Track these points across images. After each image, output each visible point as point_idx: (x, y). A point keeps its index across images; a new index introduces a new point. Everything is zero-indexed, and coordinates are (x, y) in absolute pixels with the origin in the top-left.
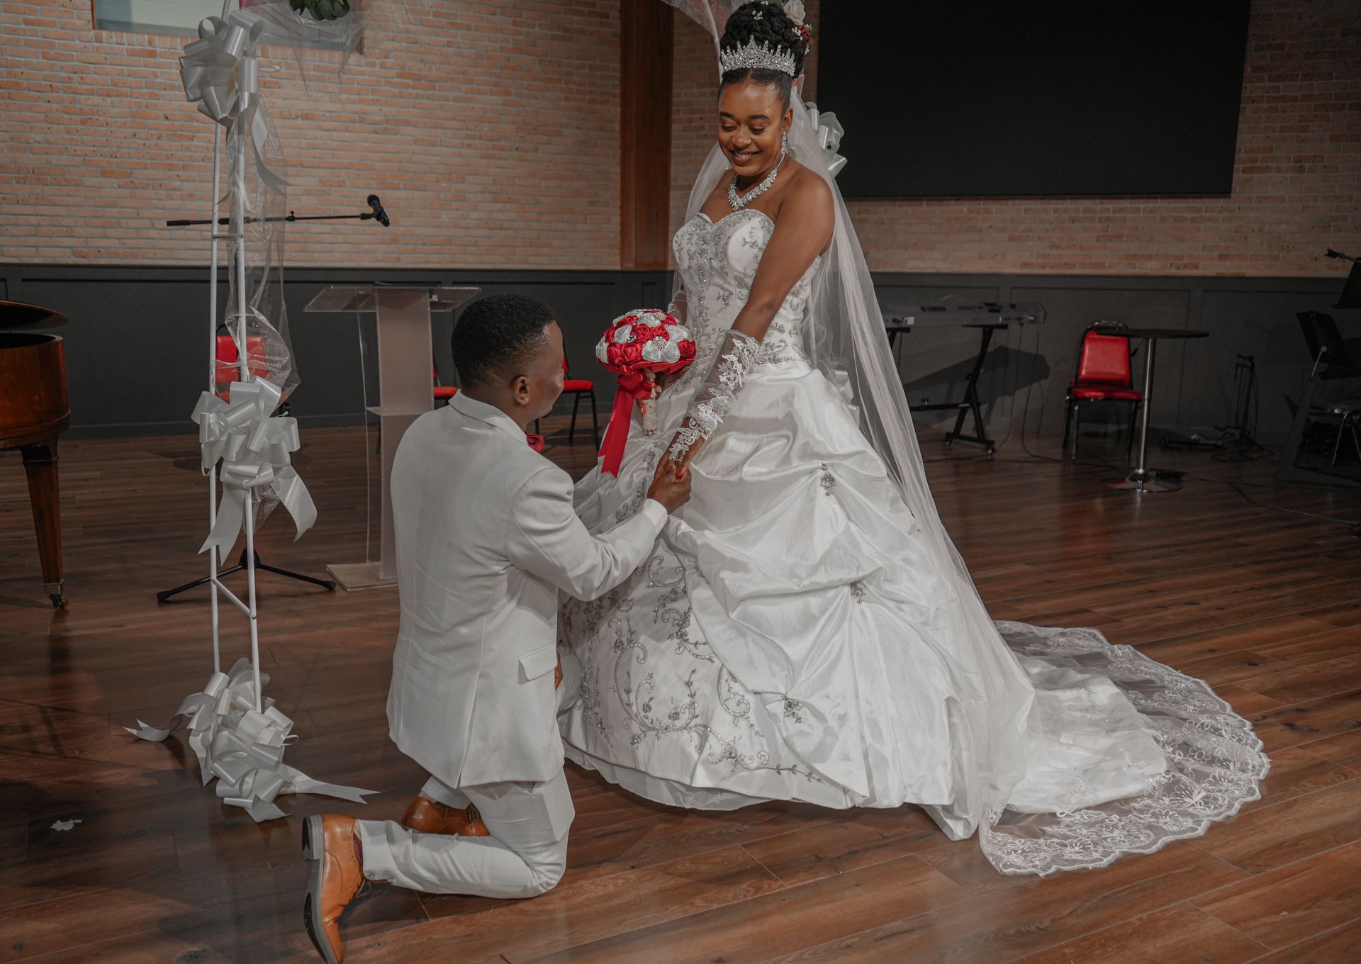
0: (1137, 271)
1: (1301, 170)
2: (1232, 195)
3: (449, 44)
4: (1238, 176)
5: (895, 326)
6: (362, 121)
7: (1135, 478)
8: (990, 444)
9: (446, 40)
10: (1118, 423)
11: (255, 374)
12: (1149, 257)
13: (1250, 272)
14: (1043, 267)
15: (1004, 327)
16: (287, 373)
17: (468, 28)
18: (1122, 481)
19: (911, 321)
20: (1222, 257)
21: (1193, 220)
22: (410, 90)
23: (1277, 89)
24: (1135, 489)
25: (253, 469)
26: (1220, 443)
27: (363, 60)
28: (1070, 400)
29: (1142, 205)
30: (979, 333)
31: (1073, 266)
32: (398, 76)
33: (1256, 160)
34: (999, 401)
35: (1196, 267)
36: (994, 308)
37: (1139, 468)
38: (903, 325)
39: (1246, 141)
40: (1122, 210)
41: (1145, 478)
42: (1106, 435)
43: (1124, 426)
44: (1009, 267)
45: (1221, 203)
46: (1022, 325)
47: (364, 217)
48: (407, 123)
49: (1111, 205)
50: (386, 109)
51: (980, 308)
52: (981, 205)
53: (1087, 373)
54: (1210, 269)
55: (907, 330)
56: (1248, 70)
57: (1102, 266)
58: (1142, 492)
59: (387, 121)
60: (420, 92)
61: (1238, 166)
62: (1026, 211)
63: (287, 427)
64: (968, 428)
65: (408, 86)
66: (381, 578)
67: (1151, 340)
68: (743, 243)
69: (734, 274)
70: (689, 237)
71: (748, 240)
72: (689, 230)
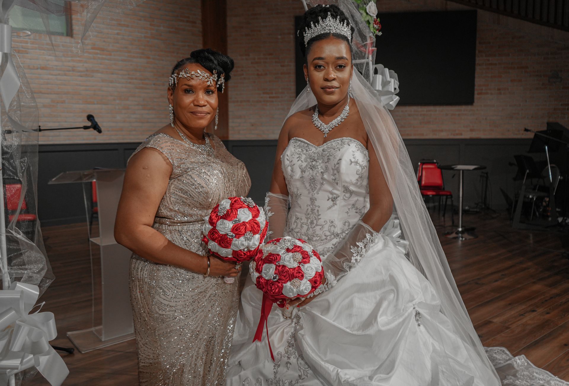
0: (438, 137)
1: (500, 93)
2: (474, 104)
3: (118, 34)
4: (476, 96)
6: (73, 71)
7: (458, 232)
9: (116, 32)
10: (434, 202)
11: (15, 280)
12: (442, 131)
13: (483, 136)
16: (43, 273)
17: (128, 26)
18: (451, 234)
20: (472, 130)
21: (459, 115)
22: (99, 56)
23: (488, 60)
24: (458, 237)
25: (16, 362)
26: (478, 210)
27: (73, 40)
29: (438, 109)
32: (93, 48)
33: (482, 90)
35: (461, 134)
37: (459, 228)
39: (478, 81)
40: (429, 111)
41: (462, 232)
43: (437, 204)
45: (469, 107)
47: (86, 128)
48: (97, 71)
50: (86, 65)
53: (425, 183)
54: (467, 135)
56: (477, 52)
57: (423, 135)
58: (462, 239)
59: (87, 71)
60: (104, 56)
61: (476, 92)
63: (46, 322)
65: (97, 54)
66: (103, 340)
67: (461, 171)
68: (350, 163)
69: (343, 184)
70: (298, 156)
71: (353, 160)
72: (297, 151)
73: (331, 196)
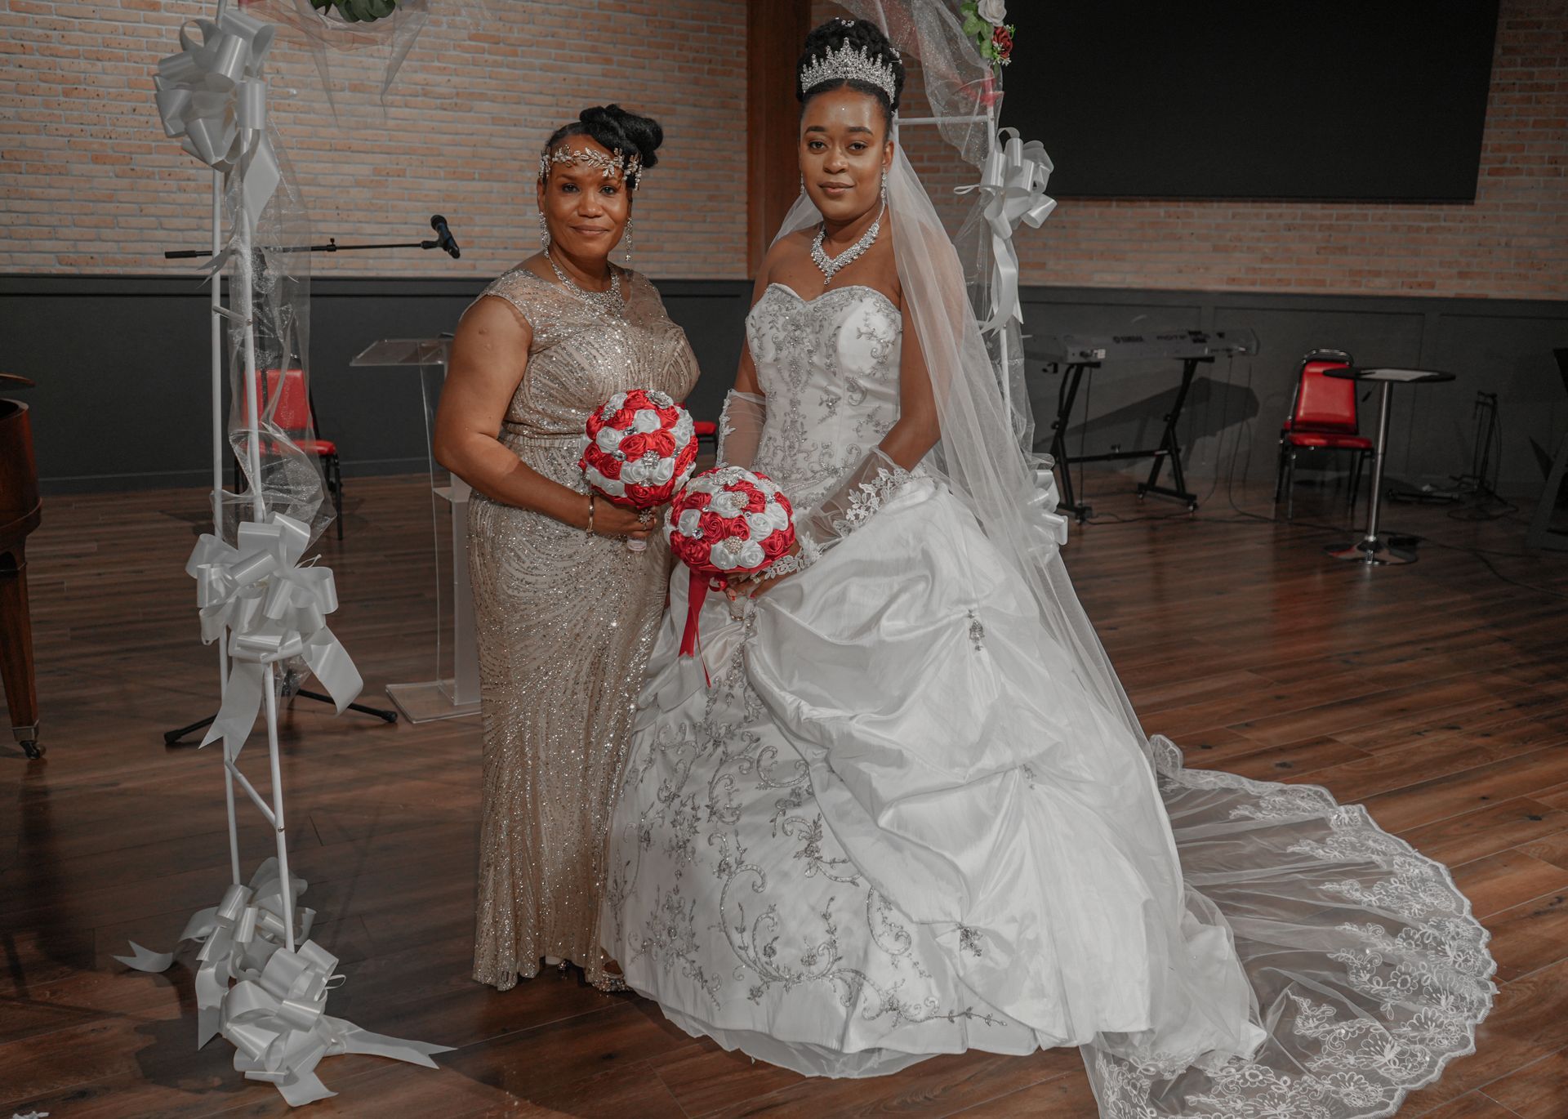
0: (1362, 290)
1: (1557, 173)
2: (1476, 202)
4: (1483, 179)
5: (1082, 360)
6: (425, 94)
7: (1365, 546)
8: (1191, 499)
10: (1338, 469)
11: (273, 510)
12: (1377, 274)
13: (1494, 294)
14: (1253, 283)
15: (1210, 360)
16: (318, 504)
18: (1347, 548)
19: (1101, 354)
20: (1462, 275)
21: (1429, 230)
22: (486, 56)
23: (1531, 75)
24: (1363, 559)
25: (273, 641)
26: (1456, 496)
28: (1284, 447)
29: (1373, 211)
30: (1180, 367)
31: (1289, 283)
32: (471, 38)
33: (1504, 160)
34: (1199, 442)
35: (1432, 286)
36: (1198, 337)
37: (1369, 535)
38: (1093, 359)
39: (1493, 136)
40: (1346, 217)
41: (1376, 546)
42: (1323, 484)
43: (1346, 474)
44: (1213, 281)
45: (1463, 210)
46: (1231, 356)
47: (427, 245)
48: (482, 97)
49: (1336, 210)
50: (455, 80)
51: (1182, 337)
52: (1181, 208)
53: (1305, 414)
54: (1449, 288)
55: (1097, 365)
56: (1498, 51)
57: (1322, 283)
58: (1372, 564)
59: (458, 94)
60: (498, 58)
61: (1484, 167)
62: (1234, 217)
63: (319, 582)
64: (1164, 479)
65: (483, 51)
66: (456, 704)
67: (1386, 384)
68: (856, 334)
69: (846, 374)
70: (771, 319)
71: (864, 330)
72: (770, 309)
73: (825, 397)
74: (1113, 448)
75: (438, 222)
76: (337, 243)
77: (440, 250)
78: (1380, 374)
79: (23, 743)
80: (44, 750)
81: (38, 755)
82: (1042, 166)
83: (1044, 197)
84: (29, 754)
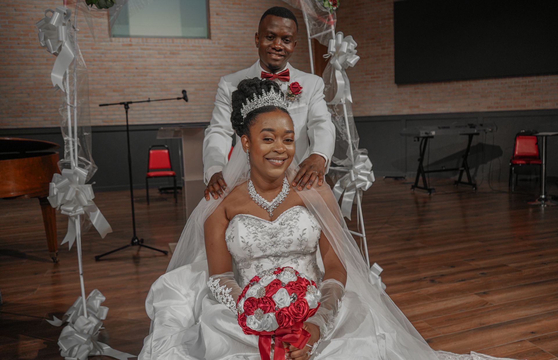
0: (541, 108)
3: (244, 33)
5: (426, 135)
6: (211, 65)
7: (541, 199)
8: (475, 185)
12: (547, 101)
14: (497, 107)
15: (477, 134)
17: (252, 26)
18: (534, 201)
19: (433, 133)
22: (230, 52)
24: (540, 205)
27: (210, 42)
28: (511, 166)
29: (542, 79)
30: (467, 137)
32: (225, 47)
34: (480, 166)
36: (472, 126)
37: (542, 195)
38: (430, 135)
40: (532, 81)
41: (545, 199)
42: (530, 180)
44: (482, 108)
46: (486, 133)
47: (179, 99)
49: (527, 80)
50: (220, 60)
51: (466, 126)
52: (468, 83)
53: (518, 153)
55: (432, 137)
57: (525, 106)
58: (544, 206)
59: (221, 64)
60: (233, 52)
62: (488, 84)
64: (465, 179)
65: (229, 50)
67: (544, 138)
70: (253, 235)
74: (443, 167)
75: (184, 92)
76: (151, 99)
77: (182, 100)
78: (540, 134)
79: (53, 258)
80: (59, 261)
81: (57, 262)
82: (351, 44)
83: (354, 56)
84: (54, 262)
